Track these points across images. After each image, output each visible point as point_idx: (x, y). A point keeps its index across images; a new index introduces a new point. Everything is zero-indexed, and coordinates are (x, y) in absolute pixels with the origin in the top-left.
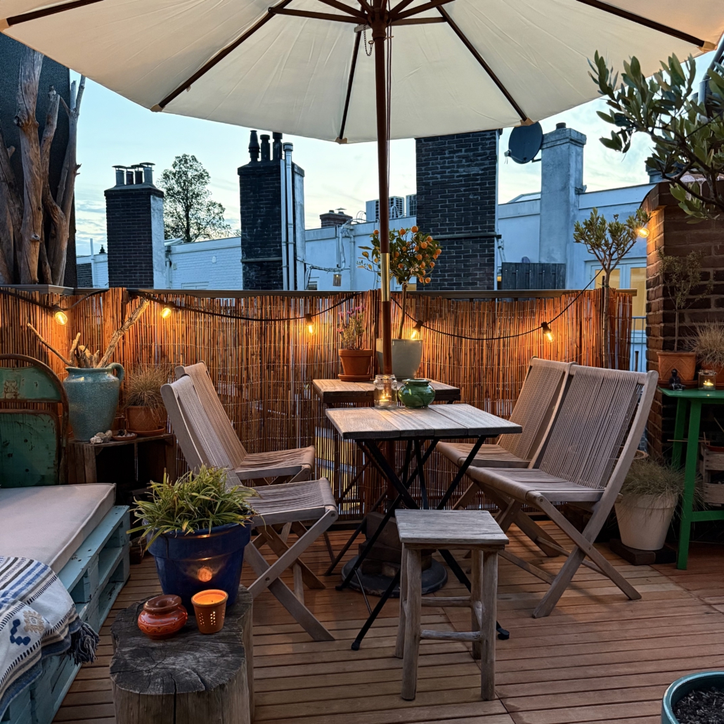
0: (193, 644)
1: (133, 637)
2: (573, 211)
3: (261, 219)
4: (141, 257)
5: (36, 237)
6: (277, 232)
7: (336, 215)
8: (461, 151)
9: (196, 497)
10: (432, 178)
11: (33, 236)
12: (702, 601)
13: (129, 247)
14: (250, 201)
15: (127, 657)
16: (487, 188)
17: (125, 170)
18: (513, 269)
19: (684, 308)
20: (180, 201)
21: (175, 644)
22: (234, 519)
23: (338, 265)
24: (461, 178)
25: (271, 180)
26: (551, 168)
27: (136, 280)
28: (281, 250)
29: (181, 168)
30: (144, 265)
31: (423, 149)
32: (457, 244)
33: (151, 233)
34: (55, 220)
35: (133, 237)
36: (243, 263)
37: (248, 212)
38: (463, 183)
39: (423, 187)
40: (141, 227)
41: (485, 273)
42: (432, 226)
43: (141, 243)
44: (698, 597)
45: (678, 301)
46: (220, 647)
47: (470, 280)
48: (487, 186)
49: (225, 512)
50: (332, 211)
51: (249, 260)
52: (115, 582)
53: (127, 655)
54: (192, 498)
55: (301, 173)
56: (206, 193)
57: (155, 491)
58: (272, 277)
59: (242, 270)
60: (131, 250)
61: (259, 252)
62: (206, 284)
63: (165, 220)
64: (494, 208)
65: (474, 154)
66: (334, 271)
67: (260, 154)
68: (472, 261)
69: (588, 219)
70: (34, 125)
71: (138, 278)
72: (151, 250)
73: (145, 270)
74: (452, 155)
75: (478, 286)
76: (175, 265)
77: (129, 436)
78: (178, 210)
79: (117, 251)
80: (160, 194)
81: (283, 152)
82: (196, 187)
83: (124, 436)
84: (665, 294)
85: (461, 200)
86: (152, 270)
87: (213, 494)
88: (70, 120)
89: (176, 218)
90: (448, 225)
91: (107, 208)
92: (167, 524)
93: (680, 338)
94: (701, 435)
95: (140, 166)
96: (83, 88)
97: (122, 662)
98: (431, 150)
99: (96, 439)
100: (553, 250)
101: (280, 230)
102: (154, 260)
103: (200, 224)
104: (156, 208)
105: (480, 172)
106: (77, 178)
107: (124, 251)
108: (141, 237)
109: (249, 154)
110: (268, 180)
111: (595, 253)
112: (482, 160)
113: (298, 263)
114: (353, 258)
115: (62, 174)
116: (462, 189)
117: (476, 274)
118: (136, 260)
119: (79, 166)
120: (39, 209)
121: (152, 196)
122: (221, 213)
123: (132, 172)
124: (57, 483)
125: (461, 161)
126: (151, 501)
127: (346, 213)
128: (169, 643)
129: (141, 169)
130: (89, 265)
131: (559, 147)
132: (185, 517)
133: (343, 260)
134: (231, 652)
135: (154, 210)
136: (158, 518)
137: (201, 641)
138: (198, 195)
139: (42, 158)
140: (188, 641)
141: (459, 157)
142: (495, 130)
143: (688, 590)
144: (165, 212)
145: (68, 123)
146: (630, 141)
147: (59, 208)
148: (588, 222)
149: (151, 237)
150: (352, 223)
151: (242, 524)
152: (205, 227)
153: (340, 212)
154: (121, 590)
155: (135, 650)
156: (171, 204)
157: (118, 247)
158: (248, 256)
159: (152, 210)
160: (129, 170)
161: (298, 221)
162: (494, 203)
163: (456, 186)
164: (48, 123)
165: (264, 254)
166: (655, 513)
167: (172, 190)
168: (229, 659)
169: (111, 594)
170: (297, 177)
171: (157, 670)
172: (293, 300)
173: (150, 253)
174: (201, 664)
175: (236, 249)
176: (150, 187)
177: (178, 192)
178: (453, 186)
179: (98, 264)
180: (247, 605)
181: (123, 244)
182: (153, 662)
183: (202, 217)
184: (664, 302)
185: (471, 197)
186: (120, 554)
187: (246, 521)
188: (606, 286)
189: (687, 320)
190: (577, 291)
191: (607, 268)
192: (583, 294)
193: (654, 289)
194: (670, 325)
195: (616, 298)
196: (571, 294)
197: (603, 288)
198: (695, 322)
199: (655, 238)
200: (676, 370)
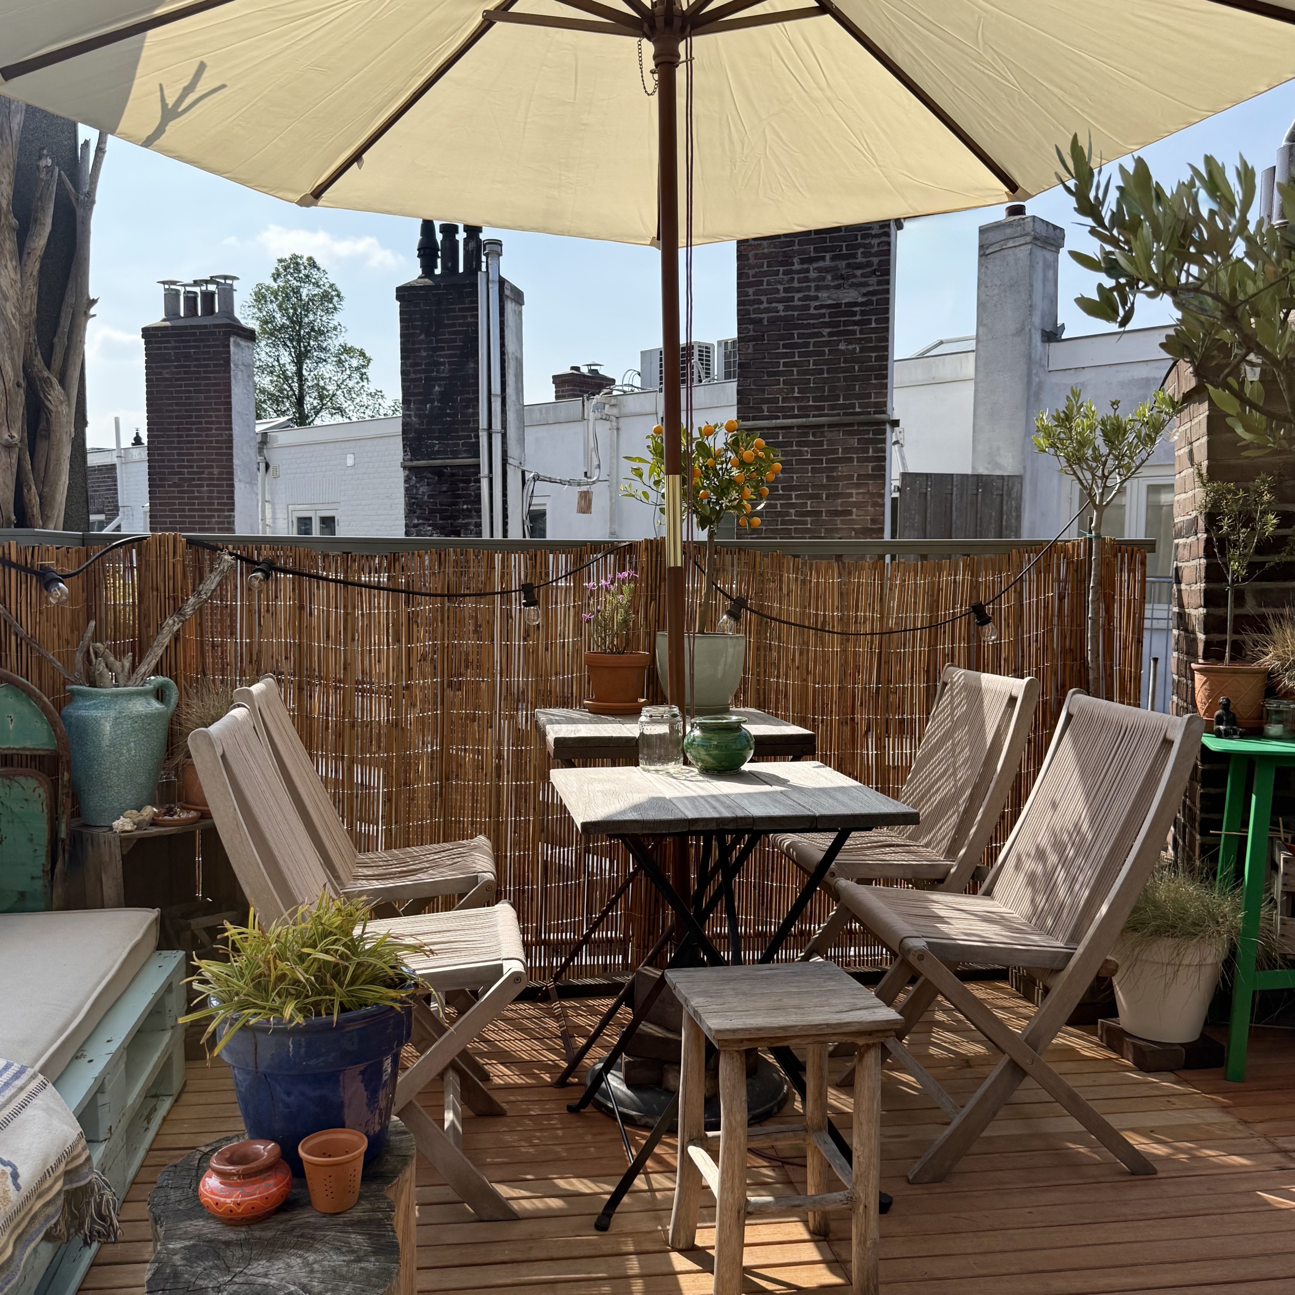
0: (302, 1236)
1: (190, 1219)
2: (1037, 374)
3: (440, 386)
4: (212, 454)
5: (12, 437)
6: (471, 410)
7: (584, 376)
8: (823, 258)
9: (309, 955)
10: (767, 310)
11: (6, 437)
12: (1272, 1143)
13: (187, 436)
14: (419, 350)
15: (177, 1259)
16: (874, 331)
17: (182, 290)
18: (921, 486)
19: (1244, 580)
20: (285, 345)
21: (269, 1234)
22: (380, 998)
23: (586, 473)
24: (823, 311)
25: (461, 310)
26: (996, 292)
27: (202, 498)
28: (477, 444)
29: (287, 281)
30: (216, 471)
31: (751, 255)
32: (813, 436)
33: (230, 410)
34: (48, 403)
35: (197, 417)
36: (404, 468)
37: (415, 372)
38: (827, 320)
39: (751, 327)
40: (211, 397)
41: (868, 493)
42: (767, 401)
43: (211, 429)
44: (1265, 1136)
45: (1234, 565)
46: (352, 1241)
47: (838, 504)
48: (873, 325)
49: (361, 984)
50: (577, 368)
51: (415, 463)
52: (156, 1096)
53: (177, 1257)
54: (302, 958)
55: (518, 298)
56: (335, 329)
57: (233, 941)
58: (459, 496)
59: (402, 480)
60: (192, 442)
61: (436, 448)
62: (334, 506)
63: (257, 379)
64: (886, 368)
65: (848, 266)
66: (579, 485)
67: (439, 261)
68: (842, 470)
69: (1062, 408)
70: (10, 225)
71: (206, 495)
72: (231, 441)
73: (218, 479)
74: (805, 266)
75: (854, 517)
76: (275, 469)
77: (184, 815)
78: (282, 362)
79: (165, 442)
80: (250, 335)
81: (484, 258)
82: (318, 318)
83: (176, 817)
84: (1208, 553)
85: (822, 353)
86: (232, 479)
87: (342, 948)
88: (80, 212)
89: (279, 376)
90: (796, 399)
91: (146, 362)
92: (255, 1006)
93: (1237, 637)
94: (1274, 823)
95: (212, 280)
96: (104, 152)
97: (168, 1271)
98: (765, 256)
99: (123, 824)
100: (998, 449)
101: (477, 406)
102: (236, 461)
103: (324, 388)
104: (240, 363)
105: (860, 300)
106: (91, 324)
107: (179, 442)
108: (211, 416)
109: (419, 260)
110: (454, 310)
111: (1075, 473)
112: (863, 276)
113: (510, 469)
114: (615, 461)
115: (63, 315)
116: (826, 331)
117: (851, 495)
118: (202, 460)
119: (94, 302)
120: (19, 385)
121: (232, 340)
122: (363, 366)
123: (195, 293)
124: (49, 907)
125: (824, 279)
126: (225, 959)
127: (602, 371)
128: (257, 1234)
129: (212, 288)
130: (112, 467)
131: (1010, 251)
132: (289, 994)
133: (596, 463)
134: (375, 1253)
135: (236, 366)
136: (237, 995)
137: (316, 1229)
138: (321, 333)
139: (23, 287)
140: (293, 1229)
141: (820, 270)
142: (890, 220)
143: (1246, 1122)
144: (258, 363)
145: (75, 219)
146: (1133, 304)
147: (55, 381)
148: (1062, 415)
149: (230, 416)
150: (615, 393)
151: (397, 1006)
152: (334, 395)
153: (591, 371)
154: (169, 1112)
155: (194, 1246)
156: (268, 349)
157: (168, 436)
158: (414, 457)
159: (232, 365)
160: (188, 289)
161: (510, 390)
162: (885, 358)
163: (814, 326)
164: (36, 220)
165: (446, 452)
166: (1182, 973)
167: (271, 322)
168: (370, 1266)
169: (149, 1119)
170: (510, 306)
171: (235, 1287)
172: (498, 557)
173: (227, 448)
174: (318, 1275)
175: (392, 440)
176: (229, 321)
177: (283, 326)
178: (808, 326)
179: (129, 465)
180: (405, 1160)
181: (178, 430)
182: (228, 1269)
183: (327, 376)
184: (1208, 567)
185: (842, 347)
186: (167, 1044)
187: (402, 1002)
188: (1095, 537)
189: (1250, 602)
190: (1040, 543)
191: (1097, 503)
192: (1053, 549)
193: (1188, 541)
194: (1218, 611)
195: (1116, 556)
196: (1029, 549)
197: (1090, 539)
198: (1265, 606)
199: (1191, 443)
200: (1228, 700)
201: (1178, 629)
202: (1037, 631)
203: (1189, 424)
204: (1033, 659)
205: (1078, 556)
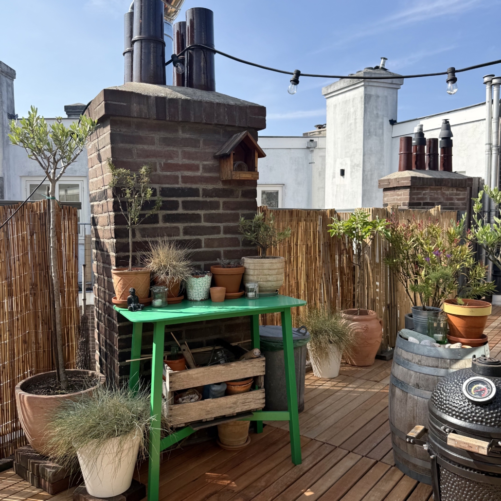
19: (137, 223)
84: (116, 208)
93: (135, 254)
184: (116, 216)
188: (52, 199)
189: (138, 235)
190: (17, 203)
191: (52, 178)
192: (25, 206)
193: (101, 203)
194: (123, 240)
195: (61, 211)
196: (10, 206)
197: (49, 200)
198: (147, 237)
199: (99, 150)
200: (134, 290)
201: (97, 249)
202: (18, 254)
203: (97, 140)
204: (17, 271)
205: (40, 210)
